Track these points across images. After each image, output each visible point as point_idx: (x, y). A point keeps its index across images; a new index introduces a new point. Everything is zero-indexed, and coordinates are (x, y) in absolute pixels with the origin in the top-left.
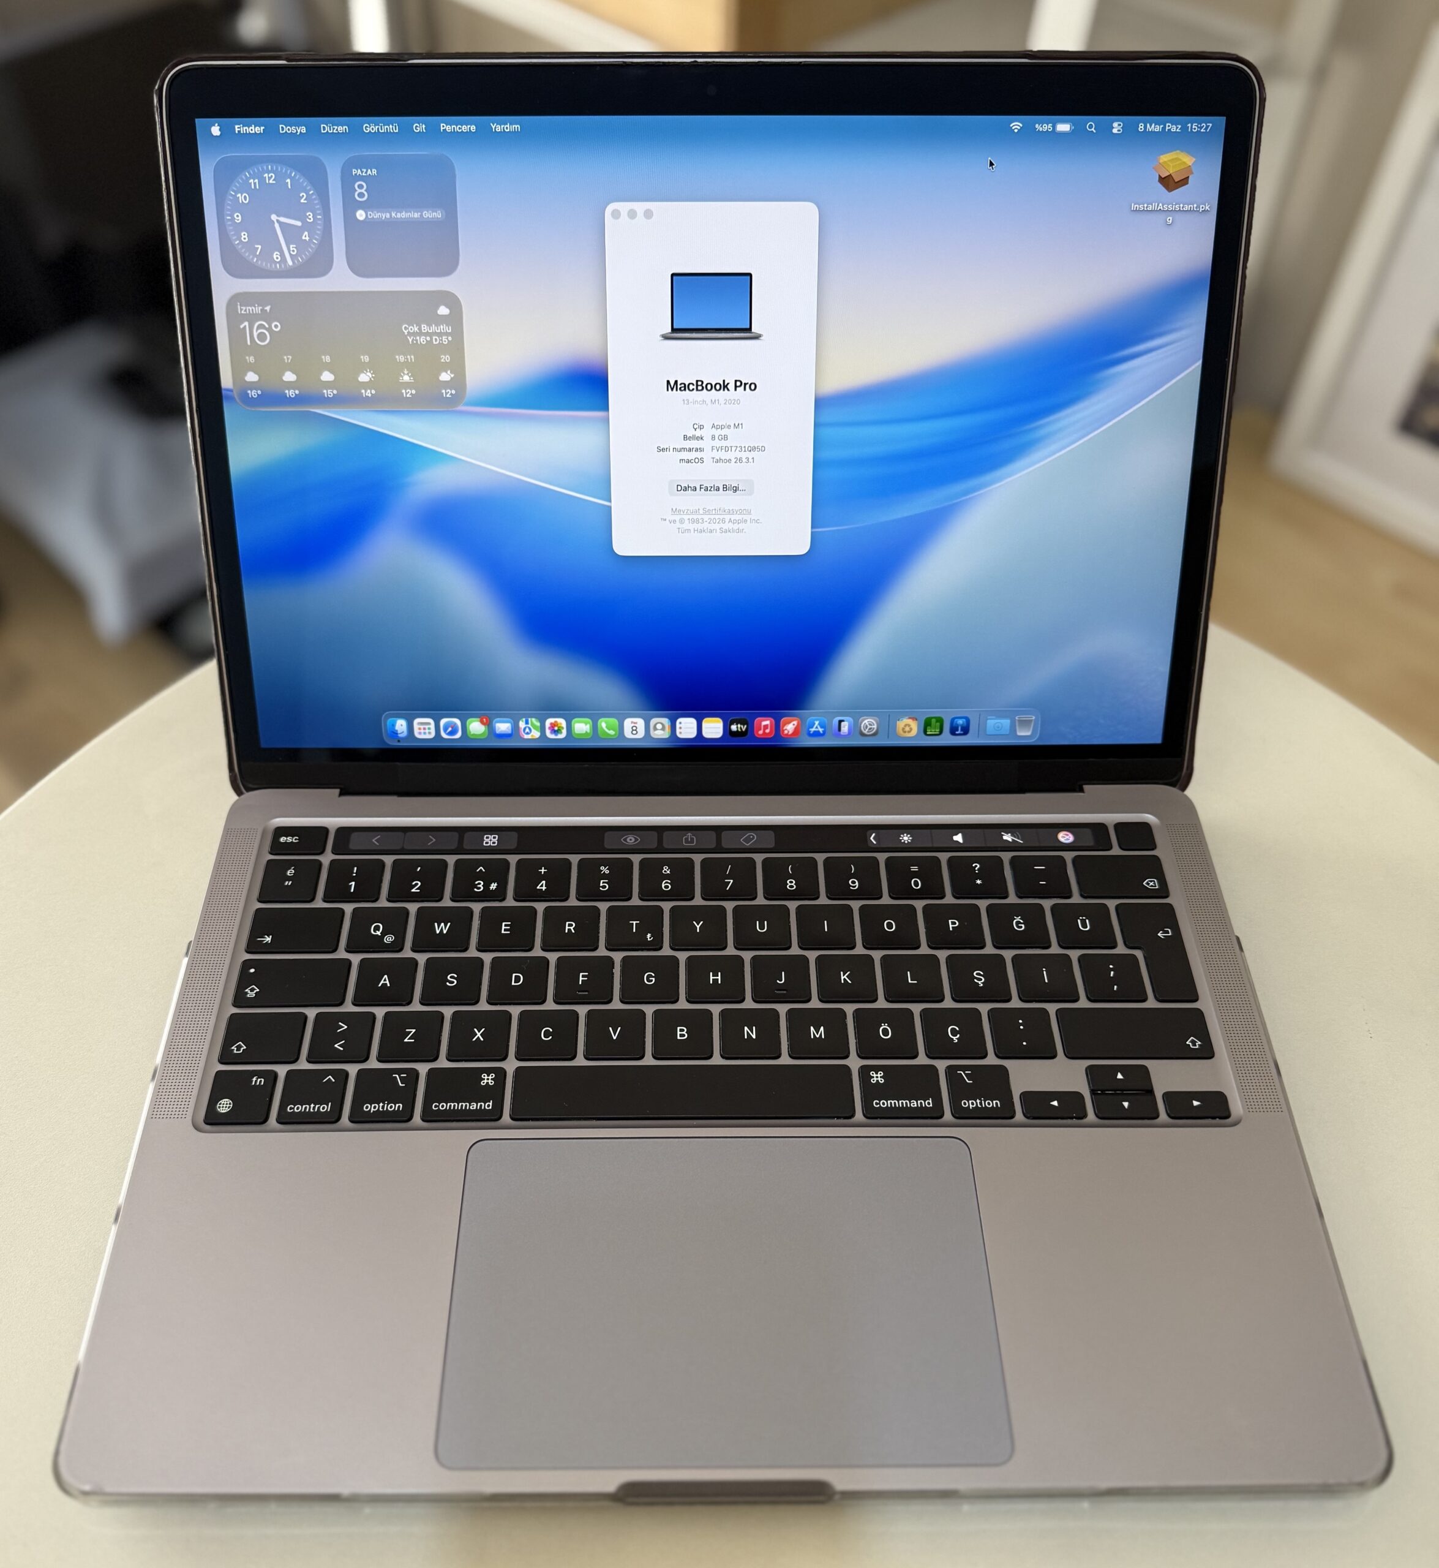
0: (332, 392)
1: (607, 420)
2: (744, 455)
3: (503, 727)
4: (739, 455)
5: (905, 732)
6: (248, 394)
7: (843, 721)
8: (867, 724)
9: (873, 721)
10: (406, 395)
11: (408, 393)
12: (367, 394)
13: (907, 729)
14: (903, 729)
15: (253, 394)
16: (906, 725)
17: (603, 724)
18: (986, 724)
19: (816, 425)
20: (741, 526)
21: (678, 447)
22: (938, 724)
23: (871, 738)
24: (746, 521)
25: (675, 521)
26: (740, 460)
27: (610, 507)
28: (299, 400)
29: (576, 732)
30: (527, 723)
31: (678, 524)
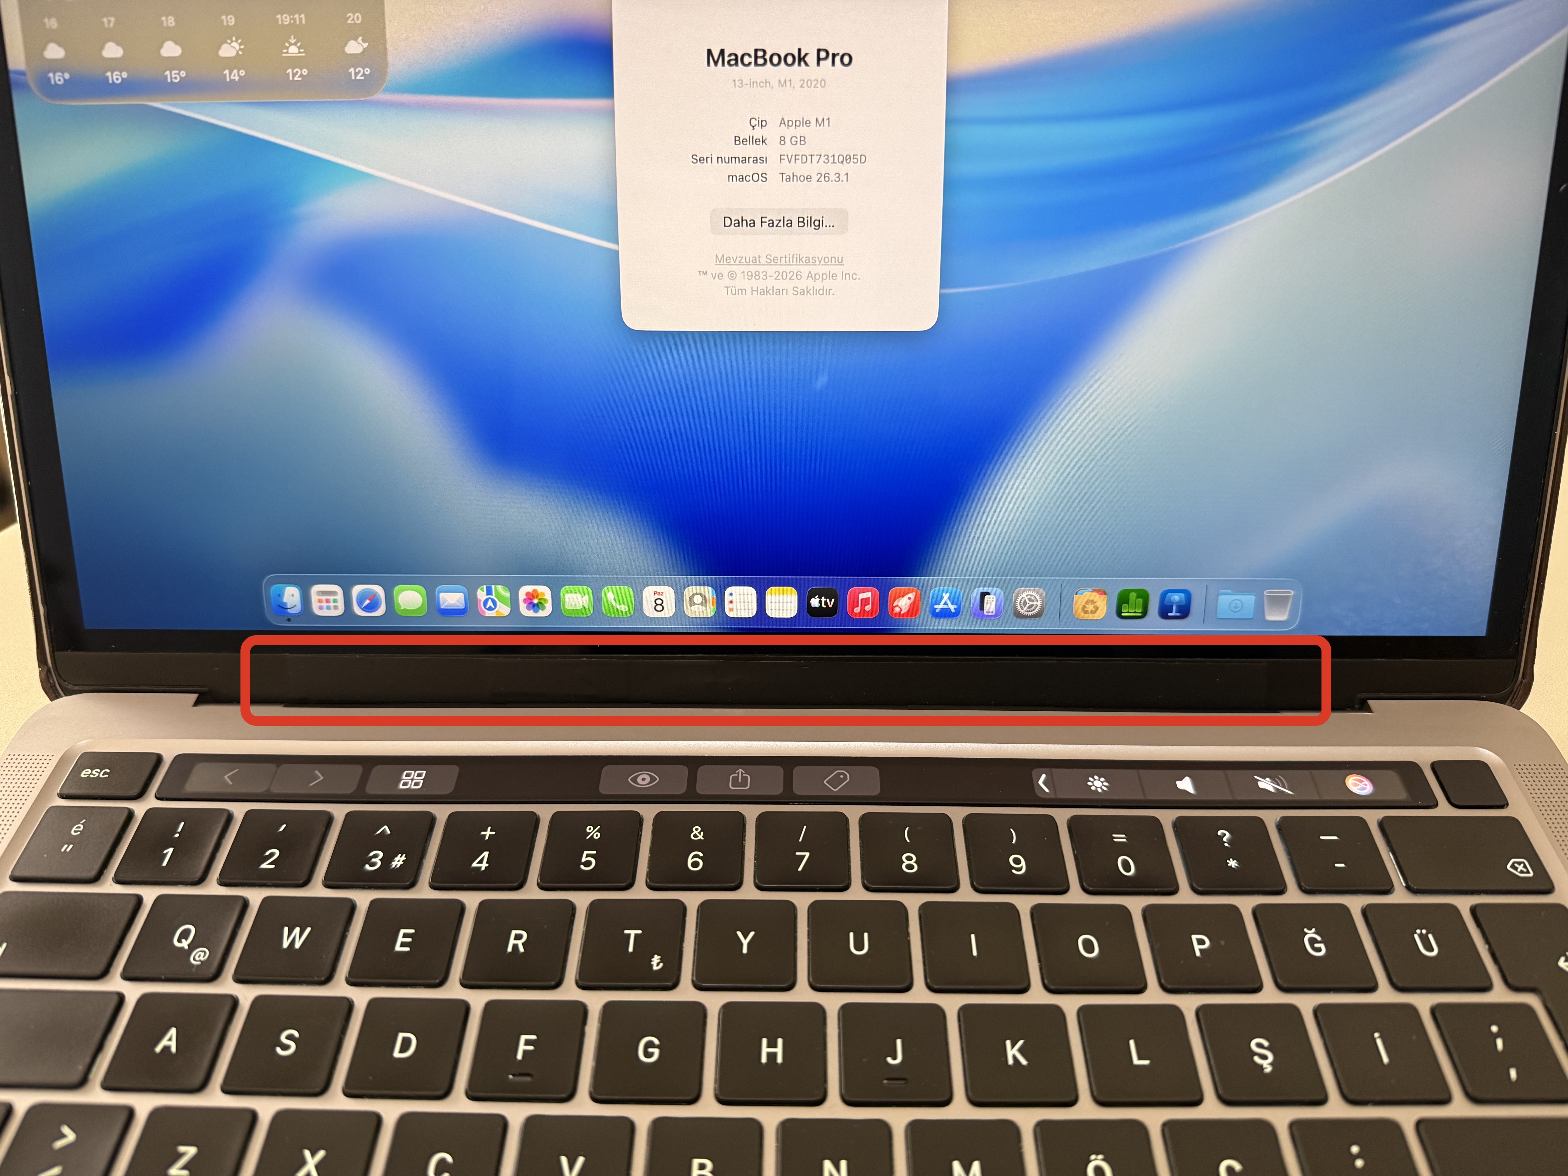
0: (179, 74)
1: (611, 112)
2: (832, 169)
3: (452, 598)
4: (823, 168)
5: (1086, 612)
6: (49, 79)
7: (988, 594)
8: (1026, 598)
9: (1033, 594)
10: (293, 77)
11: (297, 74)
12: (232, 77)
13: (1090, 607)
14: (1084, 608)
15: (58, 78)
16: (1088, 602)
17: (610, 595)
18: (1217, 600)
19: (949, 121)
20: (828, 284)
21: (726, 155)
22: (1140, 600)
23: (1033, 621)
24: (834, 276)
25: (720, 276)
26: (826, 176)
27: (617, 253)
28: (127, 88)
29: (567, 607)
30: (489, 592)
31: (726, 281)
